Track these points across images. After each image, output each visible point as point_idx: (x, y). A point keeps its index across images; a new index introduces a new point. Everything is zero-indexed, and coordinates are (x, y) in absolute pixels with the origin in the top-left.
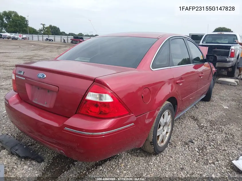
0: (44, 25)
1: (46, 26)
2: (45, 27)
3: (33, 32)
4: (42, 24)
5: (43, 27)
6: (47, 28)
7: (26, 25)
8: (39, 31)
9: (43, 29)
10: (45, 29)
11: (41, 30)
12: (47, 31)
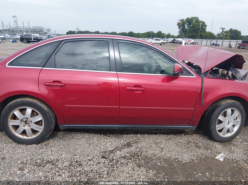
0: (223, 29)
1: (225, 30)
2: (224, 32)
3: (211, 36)
4: (221, 28)
5: (222, 31)
6: (226, 32)
7: (204, 30)
8: (216, 35)
9: (222, 33)
10: (224, 33)
11: (219, 35)
12: (225, 35)
